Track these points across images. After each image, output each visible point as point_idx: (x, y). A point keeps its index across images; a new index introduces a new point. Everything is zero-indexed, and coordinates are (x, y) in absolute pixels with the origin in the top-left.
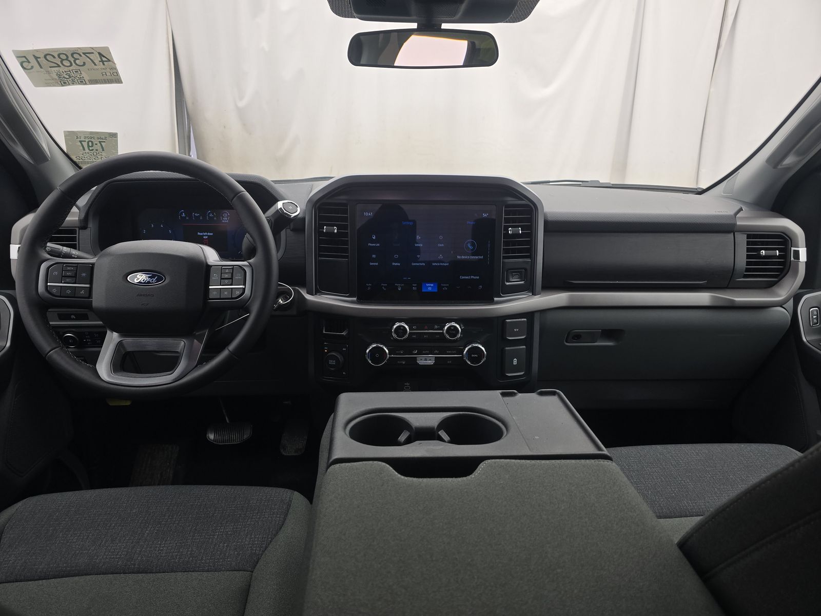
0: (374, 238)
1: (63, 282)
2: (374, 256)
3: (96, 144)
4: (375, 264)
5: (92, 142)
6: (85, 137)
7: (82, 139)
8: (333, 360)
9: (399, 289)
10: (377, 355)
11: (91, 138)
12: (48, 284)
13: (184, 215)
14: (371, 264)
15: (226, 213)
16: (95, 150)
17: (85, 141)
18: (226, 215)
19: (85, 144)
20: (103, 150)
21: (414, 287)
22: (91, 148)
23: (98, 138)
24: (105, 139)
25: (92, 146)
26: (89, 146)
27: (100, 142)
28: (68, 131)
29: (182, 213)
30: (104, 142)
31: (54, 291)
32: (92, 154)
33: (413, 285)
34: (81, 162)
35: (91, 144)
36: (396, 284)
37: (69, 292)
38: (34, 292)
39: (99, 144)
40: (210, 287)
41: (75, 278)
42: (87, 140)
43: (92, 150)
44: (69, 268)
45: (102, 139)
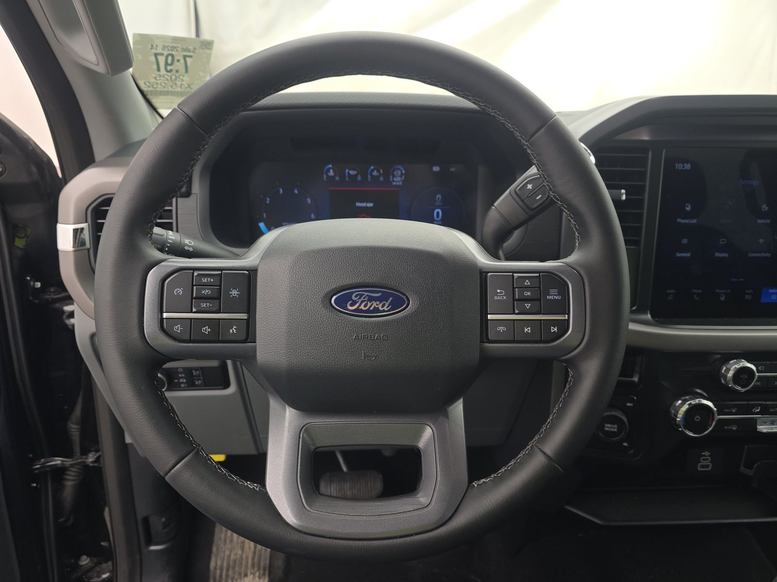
0: (688, 209)
1: (194, 310)
2: (685, 241)
3: (178, 61)
4: (684, 255)
5: (172, 56)
6: (164, 48)
7: (159, 50)
8: (614, 424)
9: (722, 299)
10: (697, 418)
11: (173, 48)
12: (165, 315)
13: (331, 173)
14: (679, 255)
15: (399, 169)
16: (174, 72)
17: (162, 54)
18: (399, 172)
19: (162, 60)
20: (187, 71)
21: (747, 294)
22: (169, 68)
23: (184, 50)
24: (194, 52)
25: (172, 64)
26: (167, 64)
27: (185, 57)
28: (140, 35)
29: (328, 170)
30: (191, 57)
31: (178, 328)
32: (169, 78)
33: (747, 291)
34: (151, 91)
35: (170, 60)
36: (718, 291)
37: (206, 330)
38: (135, 334)
39: (182, 61)
40: (489, 317)
41: (218, 300)
42: (166, 53)
43: (171, 71)
44: (205, 280)
45: (189, 51)
